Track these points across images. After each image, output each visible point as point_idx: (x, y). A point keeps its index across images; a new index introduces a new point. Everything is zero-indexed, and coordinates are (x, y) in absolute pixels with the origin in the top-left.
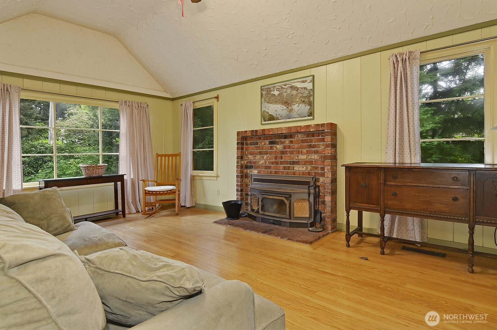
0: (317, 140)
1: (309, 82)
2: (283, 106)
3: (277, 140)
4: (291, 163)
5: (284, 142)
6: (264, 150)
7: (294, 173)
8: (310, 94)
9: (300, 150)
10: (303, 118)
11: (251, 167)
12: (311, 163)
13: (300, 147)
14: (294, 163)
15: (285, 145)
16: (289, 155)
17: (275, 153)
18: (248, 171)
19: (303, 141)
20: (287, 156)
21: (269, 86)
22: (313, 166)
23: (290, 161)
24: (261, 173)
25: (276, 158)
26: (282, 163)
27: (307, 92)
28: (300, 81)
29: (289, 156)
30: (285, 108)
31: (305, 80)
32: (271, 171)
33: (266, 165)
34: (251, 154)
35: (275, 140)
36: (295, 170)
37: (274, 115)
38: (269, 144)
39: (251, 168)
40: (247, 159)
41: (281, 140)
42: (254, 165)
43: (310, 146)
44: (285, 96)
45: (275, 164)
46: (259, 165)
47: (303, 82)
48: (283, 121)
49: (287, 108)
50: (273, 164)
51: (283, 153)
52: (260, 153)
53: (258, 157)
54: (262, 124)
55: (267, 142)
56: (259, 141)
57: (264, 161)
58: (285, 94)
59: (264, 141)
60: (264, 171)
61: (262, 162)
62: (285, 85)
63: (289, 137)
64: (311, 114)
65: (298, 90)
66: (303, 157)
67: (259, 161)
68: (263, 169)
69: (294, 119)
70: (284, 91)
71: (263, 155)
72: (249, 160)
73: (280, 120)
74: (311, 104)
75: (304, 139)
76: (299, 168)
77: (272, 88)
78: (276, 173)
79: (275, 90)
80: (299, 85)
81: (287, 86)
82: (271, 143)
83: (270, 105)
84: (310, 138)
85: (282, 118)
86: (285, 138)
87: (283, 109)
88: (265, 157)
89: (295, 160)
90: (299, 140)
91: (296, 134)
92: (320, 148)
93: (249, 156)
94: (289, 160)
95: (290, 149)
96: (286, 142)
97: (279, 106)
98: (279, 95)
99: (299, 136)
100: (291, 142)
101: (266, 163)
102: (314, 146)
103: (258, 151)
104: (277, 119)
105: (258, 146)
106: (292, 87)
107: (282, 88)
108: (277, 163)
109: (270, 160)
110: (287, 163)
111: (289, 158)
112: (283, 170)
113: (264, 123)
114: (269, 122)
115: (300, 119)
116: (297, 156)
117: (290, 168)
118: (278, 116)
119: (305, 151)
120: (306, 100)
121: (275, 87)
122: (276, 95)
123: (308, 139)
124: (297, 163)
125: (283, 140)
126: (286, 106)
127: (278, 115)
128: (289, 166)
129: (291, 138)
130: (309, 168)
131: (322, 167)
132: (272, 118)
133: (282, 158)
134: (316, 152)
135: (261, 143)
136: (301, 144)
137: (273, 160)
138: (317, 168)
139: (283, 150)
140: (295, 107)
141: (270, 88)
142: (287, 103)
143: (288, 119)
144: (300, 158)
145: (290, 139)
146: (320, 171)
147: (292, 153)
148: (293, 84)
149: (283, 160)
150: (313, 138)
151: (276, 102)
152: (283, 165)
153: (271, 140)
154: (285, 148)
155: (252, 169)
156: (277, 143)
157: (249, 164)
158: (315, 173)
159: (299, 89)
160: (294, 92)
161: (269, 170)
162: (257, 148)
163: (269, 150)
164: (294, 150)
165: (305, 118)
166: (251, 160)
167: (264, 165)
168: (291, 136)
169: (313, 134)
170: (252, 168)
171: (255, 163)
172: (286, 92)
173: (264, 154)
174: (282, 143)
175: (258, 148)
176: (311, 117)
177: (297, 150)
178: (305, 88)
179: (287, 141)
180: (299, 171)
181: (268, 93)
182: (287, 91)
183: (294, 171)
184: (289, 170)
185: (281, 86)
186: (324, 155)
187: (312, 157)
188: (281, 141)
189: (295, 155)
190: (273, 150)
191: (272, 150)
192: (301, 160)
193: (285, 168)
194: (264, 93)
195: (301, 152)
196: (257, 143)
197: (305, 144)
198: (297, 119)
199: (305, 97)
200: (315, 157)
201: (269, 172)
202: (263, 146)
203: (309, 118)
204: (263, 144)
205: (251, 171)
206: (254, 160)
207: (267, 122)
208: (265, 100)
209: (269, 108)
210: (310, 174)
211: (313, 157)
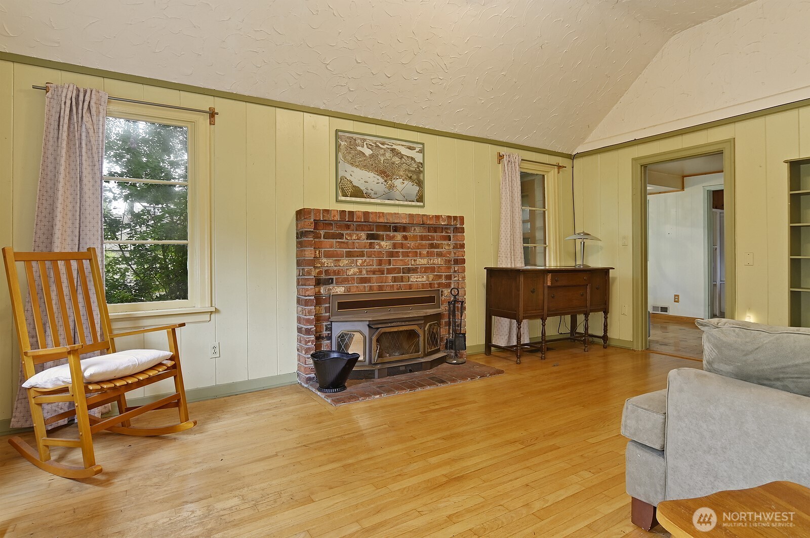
0: (441, 237)
1: (418, 152)
2: (379, 177)
3: (381, 233)
4: (405, 271)
5: (394, 237)
6: (356, 250)
7: (410, 287)
8: (419, 169)
9: (418, 251)
10: (410, 203)
11: (329, 282)
12: (432, 269)
13: (418, 246)
14: (409, 270)
15: (395, 242)
16: (401, 258)
17: (378, 254)
18: (322, 291)
19: (422, 238)
20: (399, 260)
21: (355, 136)
22: (436, 273)
23: (403, 268)
24: (352, 291)
25: (380, 263)
26: (389, 271)
27: (415, 165)
28: (405, 146)
29: (401, 260)
30: (381, 180)
31: (413, 147)
32: (370, 286)
33: (361, 276)
34: (328, 255)
35: (377, 233)
36: (412, 282)
37: (362, 188)
38: (367, 239)
39: (329, 284)
40: (319, 265)
41: (388, 233)
42: (334, 277)
43: (432, 246)
44: (382, 162)
45: (379, 273)
46: (346, 276)
47: (410, 148)
48: (378, 201)
49: (385, 181)
50: (374, 273)
51: (391, 254)
52: (349, 255)
53: (345, 261)
54: (337, 201)
55: (363, 235)
56: (346, 232)
57: (356, 270)
58: (382, 159)
59: (358, 232)
60: (357, 287)
61: (352, 270)
62: (383, 144)
63: (402, 230)
64: (420, 199)
65: (402, 157)
66: (422, 261)
67: (348, 269)
68: (356, 284)
69: (397, 202)
70: (381, 153)
71: (355, 259)
72: (324, 268)
73: (373, 198)
74: (420, 183)
75: (424, 235)
76: (417, 278)
77: (359, 141)
78: (380, 288)
79: (365, 146)
80: (404, 151)
81: (386, 146)
82: (370, 237)
83: (354, 169)
84: (431, 234)
85: (376, 196)
86: (395, 230)
87: (378, 181)
88: (360, 262)
89: (410, 266)
90: (416, 235)
91: (413, 227)
92: (444, 249)
93: (324, 260)
94: (401, 267)
95: (402, 248)
96: (397, 237)
97: (371, 175)
98: (372, 156)
99: (416, 229)
100: (405, 238)
101: (361, 272)
102: (437, 246)
103: (345, 250)
104: (369, 196)
105: (344, 240)
106: (393, 150)
107: (377, 146)
108: (382, 272)
109: (369, 267)
110: (398, 270)
111: (401, 263)
112: (392, 283)
113: (343, 198)
114: (354, 199)
115: (406, 203)
116: (415, 260)
117: (404, 279)
118: (370, 191)
119: (424, 252)
120: (414, 177)
121: (364, 140)
122: (367, 155)
123: (429, 235)
124: (414, 270)
125: (392, 234)
126: (383, 178)
127: (369, 189)
128: (402, 276)
129: (404, 231)
130: (431, 277)
131: (446, 275)
132: (357, 193)
133: (390, 264)
134: (440, 255)
135: (351, 235)
136: (419, 242)
137: (375, 267)
138: (440, 277)
139: (391, 250)
140: (398, 183)
141: (355, 140)
142: (385, 173)
143: (386, 201)
144: (418, 262)
145: (403, 233)
146: (443, 281)
147: (406, 255)
148: (394, 147)
149: (392, 266)
150: (435, 234)
151: (365, 167)
152: (392, 275)
153: (369, 232)
154: (395, 246)
155: (332, 285)
156: (381, 238)
157: (323, 276)
158: (439, 284)
159: (404, 157)
160: (396, 160)
161: (366, 285)
162: (342, 244)
163: (367, 249)
164: (409, 250)
165: (413, 203)
166: (327, 268)
167: (356, 276)
168: (404, 229)
169: (435, 229)
170: (332, 283)
171: (337, 273)
172: (384, 155)
173: (357, 256)
174: (390, 238)
175: (345, 246)
176: (421, 204)
177: (414, 250)
178: (412, 159)
179: (399, 236)
180: (416, 283)
181: (351, 147)
182: (385, 153)
183: (410, 283)
184: (402, 282)
185: (375, 143)
186: (448, 258)
187: (434, 262)
188: (387, 235)
189: (410, 258)
190: (374, 250)
191: (371, 250)
192: (419, 266)
193: (395, 280)
194: (343, 143)
195: (420, 255)
196: (341, 236)
197: (424, 242)
198: (401, 203)
199: (412, 171)
200: (438, 261)
201: (367, 289)
202: (354, 242)
203: (419, 204)
204: (354, 237)
205: (329, 290)
206: (335, 268)
207: (348, 199)
208: (344, 157)
209: (352, 173)
210: (433, 287)
211: (436, 261)
